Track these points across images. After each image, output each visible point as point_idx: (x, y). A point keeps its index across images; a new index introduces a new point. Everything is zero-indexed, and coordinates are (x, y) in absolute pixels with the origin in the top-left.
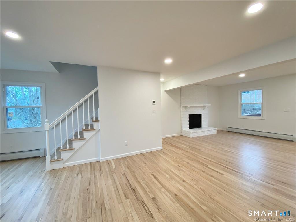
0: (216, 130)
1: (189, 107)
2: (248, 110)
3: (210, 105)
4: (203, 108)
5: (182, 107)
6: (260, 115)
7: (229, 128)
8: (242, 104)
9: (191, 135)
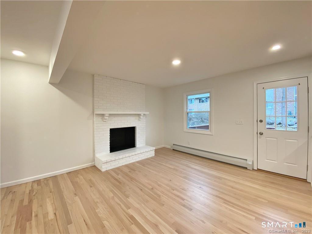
0: (154, 151)
1: (106, 115)
2: (205, 119)
3: (148, 113)
4: (138, 117)
5: (95, 115)
6: (207, 127)
7: (174, 146)
8: (188, 113)
9: (103, 167)
